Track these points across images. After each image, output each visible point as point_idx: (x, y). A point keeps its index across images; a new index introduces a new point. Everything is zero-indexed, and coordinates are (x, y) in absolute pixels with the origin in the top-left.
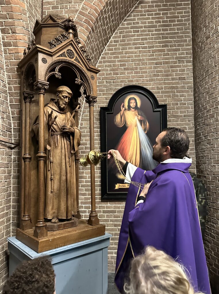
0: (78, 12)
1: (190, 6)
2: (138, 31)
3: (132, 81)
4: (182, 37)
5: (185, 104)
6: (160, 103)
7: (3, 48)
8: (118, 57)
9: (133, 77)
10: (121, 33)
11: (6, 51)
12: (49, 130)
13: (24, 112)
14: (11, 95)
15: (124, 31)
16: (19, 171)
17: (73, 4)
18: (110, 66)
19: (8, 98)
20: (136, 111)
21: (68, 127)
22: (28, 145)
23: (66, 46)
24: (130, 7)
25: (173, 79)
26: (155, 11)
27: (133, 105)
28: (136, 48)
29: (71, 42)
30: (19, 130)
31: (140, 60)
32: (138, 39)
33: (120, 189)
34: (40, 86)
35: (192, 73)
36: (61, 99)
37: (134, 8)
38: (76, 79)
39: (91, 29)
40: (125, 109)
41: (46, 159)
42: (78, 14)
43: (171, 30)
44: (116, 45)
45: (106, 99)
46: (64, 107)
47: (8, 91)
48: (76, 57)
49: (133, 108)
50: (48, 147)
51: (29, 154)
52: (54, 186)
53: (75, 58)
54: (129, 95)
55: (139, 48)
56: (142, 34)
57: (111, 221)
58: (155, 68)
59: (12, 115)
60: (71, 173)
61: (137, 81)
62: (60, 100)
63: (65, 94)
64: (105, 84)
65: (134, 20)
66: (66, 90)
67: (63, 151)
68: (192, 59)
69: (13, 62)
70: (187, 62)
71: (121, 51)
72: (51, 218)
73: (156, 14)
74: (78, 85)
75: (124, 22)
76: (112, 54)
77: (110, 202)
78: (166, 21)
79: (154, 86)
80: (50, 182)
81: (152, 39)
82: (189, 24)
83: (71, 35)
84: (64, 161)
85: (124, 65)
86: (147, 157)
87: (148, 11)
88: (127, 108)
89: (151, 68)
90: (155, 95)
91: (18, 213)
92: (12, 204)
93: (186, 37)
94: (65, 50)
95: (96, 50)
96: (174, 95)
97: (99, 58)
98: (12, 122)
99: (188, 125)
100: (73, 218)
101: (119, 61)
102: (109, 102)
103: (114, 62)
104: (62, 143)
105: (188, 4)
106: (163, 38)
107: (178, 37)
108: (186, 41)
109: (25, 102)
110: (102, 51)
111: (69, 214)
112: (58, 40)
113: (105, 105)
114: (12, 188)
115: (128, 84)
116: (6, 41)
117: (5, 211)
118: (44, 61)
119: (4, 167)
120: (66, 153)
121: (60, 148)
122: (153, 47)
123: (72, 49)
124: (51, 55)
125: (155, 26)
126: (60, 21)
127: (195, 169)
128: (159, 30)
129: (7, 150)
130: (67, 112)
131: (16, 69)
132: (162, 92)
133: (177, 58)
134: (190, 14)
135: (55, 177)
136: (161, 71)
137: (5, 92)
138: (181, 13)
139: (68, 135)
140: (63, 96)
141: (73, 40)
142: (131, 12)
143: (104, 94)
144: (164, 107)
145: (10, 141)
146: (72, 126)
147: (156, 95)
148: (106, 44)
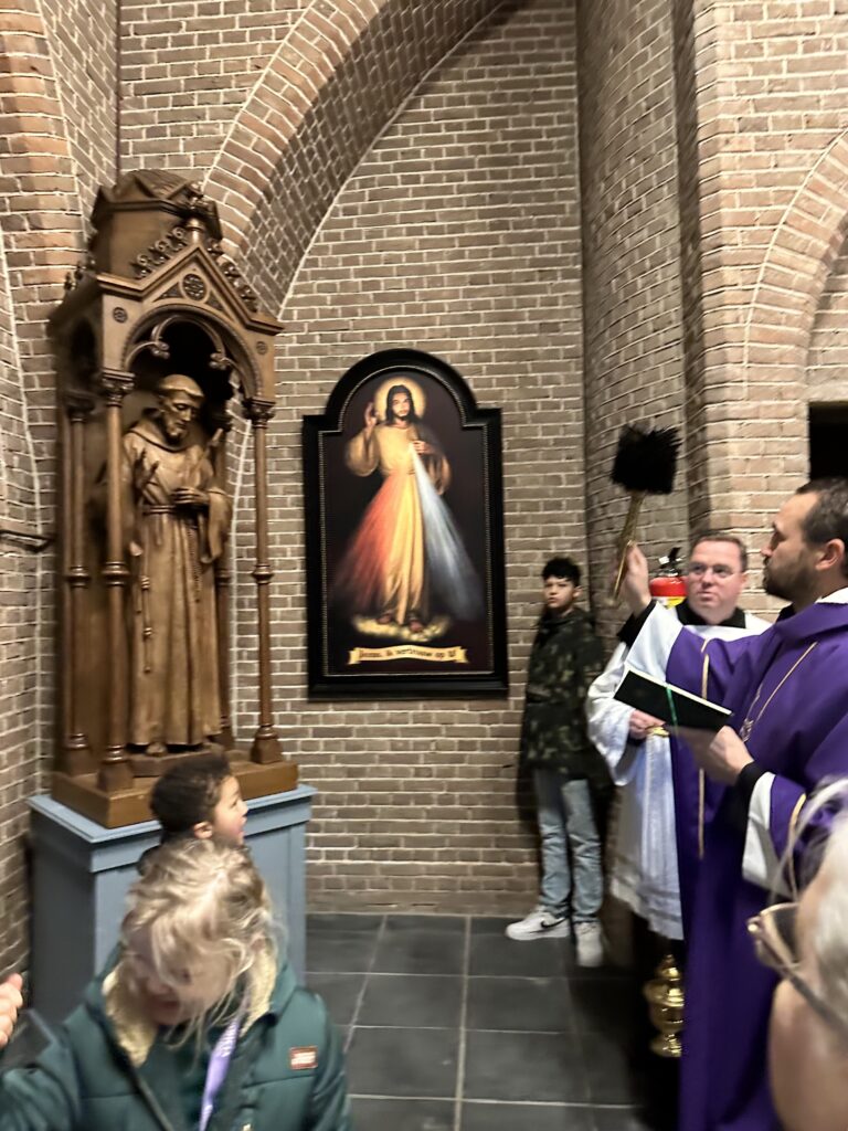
0: (223, 146)
1: (575, 100)
2: (416, 180)
3: (398, 335)
4: (549, 197)
5: (557, 406)
6: (482, 403)
7: (6, 269)
8: (355, 261)
9: (402, 324)
10: (364, 184)
11: (16, 278)
12: (136, 501)
13: (67, 451)
14: (31, 398)
15: (373, 179)
16: (58, 614)
17: (208, 121)
18: (331, 288)
19: (25, 408)
20: (412, 428)
21: (190, 492)
22: (80, 542)
23: (182, 265)
24: (391, 107)
25: (522, 329)
26: (469, 114)
27: (400, 408)
28: (411, 232)
29: (194, 255)
30: (56, 497)
31: (422, 270)
32: (416, 205)
33: (364, 665)
34: (110, 385)
35: (580, 310)
36: (172, 413)
37: (403, 105)
38: (214, 356)
39: (261, 193)
40: (378, 423)
41: (130, 583)
42: (221, 151)
43: (517, 174)
44: (349, 224)
45: (321, 391)
46: (180, 435)
47: (23, 390)
48: (212, 294)
49: (402, 419)
50: (135, 550)
51: (85, 568)
52: (152, 654)
53: (206, 299)
54: (389, 378)
55: (419, 231)
56: (427, 188)
57: (339, 759)
58: (468, 293)
59: (36, 455)
60: (201, 619)
61: (415, 335)
62: (167, 417)
63: (182, 398)
64: (317, 343)
65: (405, 143)
66: (184, 387)
67: (178, 557)
68: (579, 267)
69: (37, 308)
70: (567, 275)
71: (364, 241)
72: (146, 743)
73: (472, 126)
74: (217, 371)
75: (375, 151)
76: (337, 250)
77: (334, 702)
78: (503, 149)
79: (465, 352)
80: (140, 645)
81: (458, 202)
82: (572, 157)
83: (196, 235)
84: (179, 586)
85: (375, 285)
86: (443, 566)
87: (447, 116)
88: (383, 417)
89: (455, 294)
90: (465, 377)
91: (57, 731)
92: (38, 706)
93: (564, 196)
94: (179, 279)
95: (285, 245)
96: (526, 381)
97: (296, 265)
98: (35, 474)
99: (567, 468)
100: (208, 743)
101: (359, 273)
102: (331, 397)
103: (345, 274)
104: (176, 536)
105: (568, 94)
106: (494, 200)
107: (541, 197)
108: (561, 209)
109: (72, 423)
110: (307, 242)
111: (196, 732)
112: (157, 253)
113: (317, 409)
114: (38, 661)
115: (386, 343)
116: (15, 250)
117: (21, 727)
118: (120, 315)
119: (14, 602)
120: (188, 563)
121: (168, 548)
122: (460, 229)
123: (199, 273)
124: (137, 297)
125: (469, 164)
126: (164, 194)
127: (586, 602)
128: (482, 176)
129: (25, 554)
130: (191, 446)
131: (43, 327)
132: (491, 370)
133: (534, 263)
134: (576, 124)
135: (157, 630)
136: (486, 305)
137: (14, 392)
138: (548, 121)
139: (190, 512)
140: (176, 405)
141: (202, 248)
142: (394, 118)
143: (314, 375)
144: (494, 416)
145: (32, 531)
146: (202, 488)
147: (470, 380)
148: (318, 222)
